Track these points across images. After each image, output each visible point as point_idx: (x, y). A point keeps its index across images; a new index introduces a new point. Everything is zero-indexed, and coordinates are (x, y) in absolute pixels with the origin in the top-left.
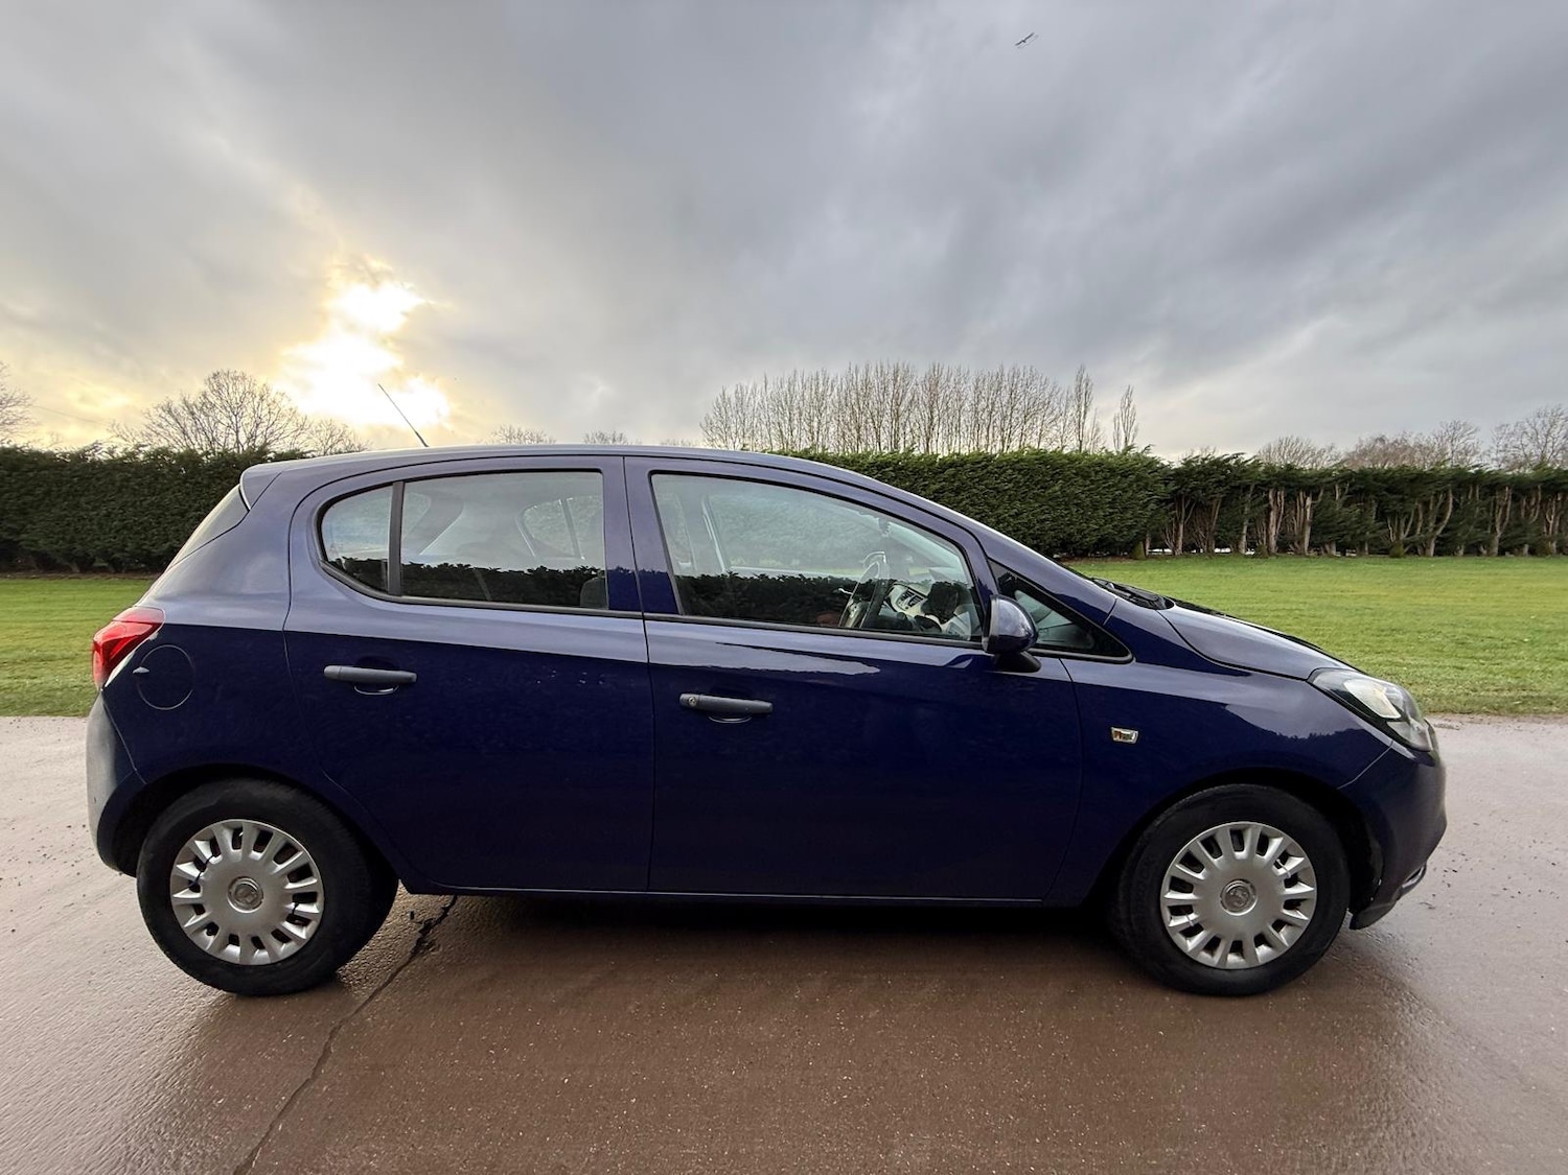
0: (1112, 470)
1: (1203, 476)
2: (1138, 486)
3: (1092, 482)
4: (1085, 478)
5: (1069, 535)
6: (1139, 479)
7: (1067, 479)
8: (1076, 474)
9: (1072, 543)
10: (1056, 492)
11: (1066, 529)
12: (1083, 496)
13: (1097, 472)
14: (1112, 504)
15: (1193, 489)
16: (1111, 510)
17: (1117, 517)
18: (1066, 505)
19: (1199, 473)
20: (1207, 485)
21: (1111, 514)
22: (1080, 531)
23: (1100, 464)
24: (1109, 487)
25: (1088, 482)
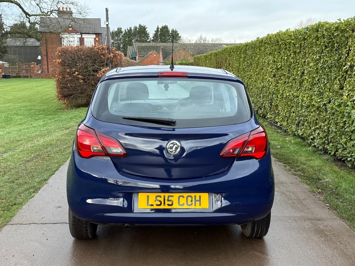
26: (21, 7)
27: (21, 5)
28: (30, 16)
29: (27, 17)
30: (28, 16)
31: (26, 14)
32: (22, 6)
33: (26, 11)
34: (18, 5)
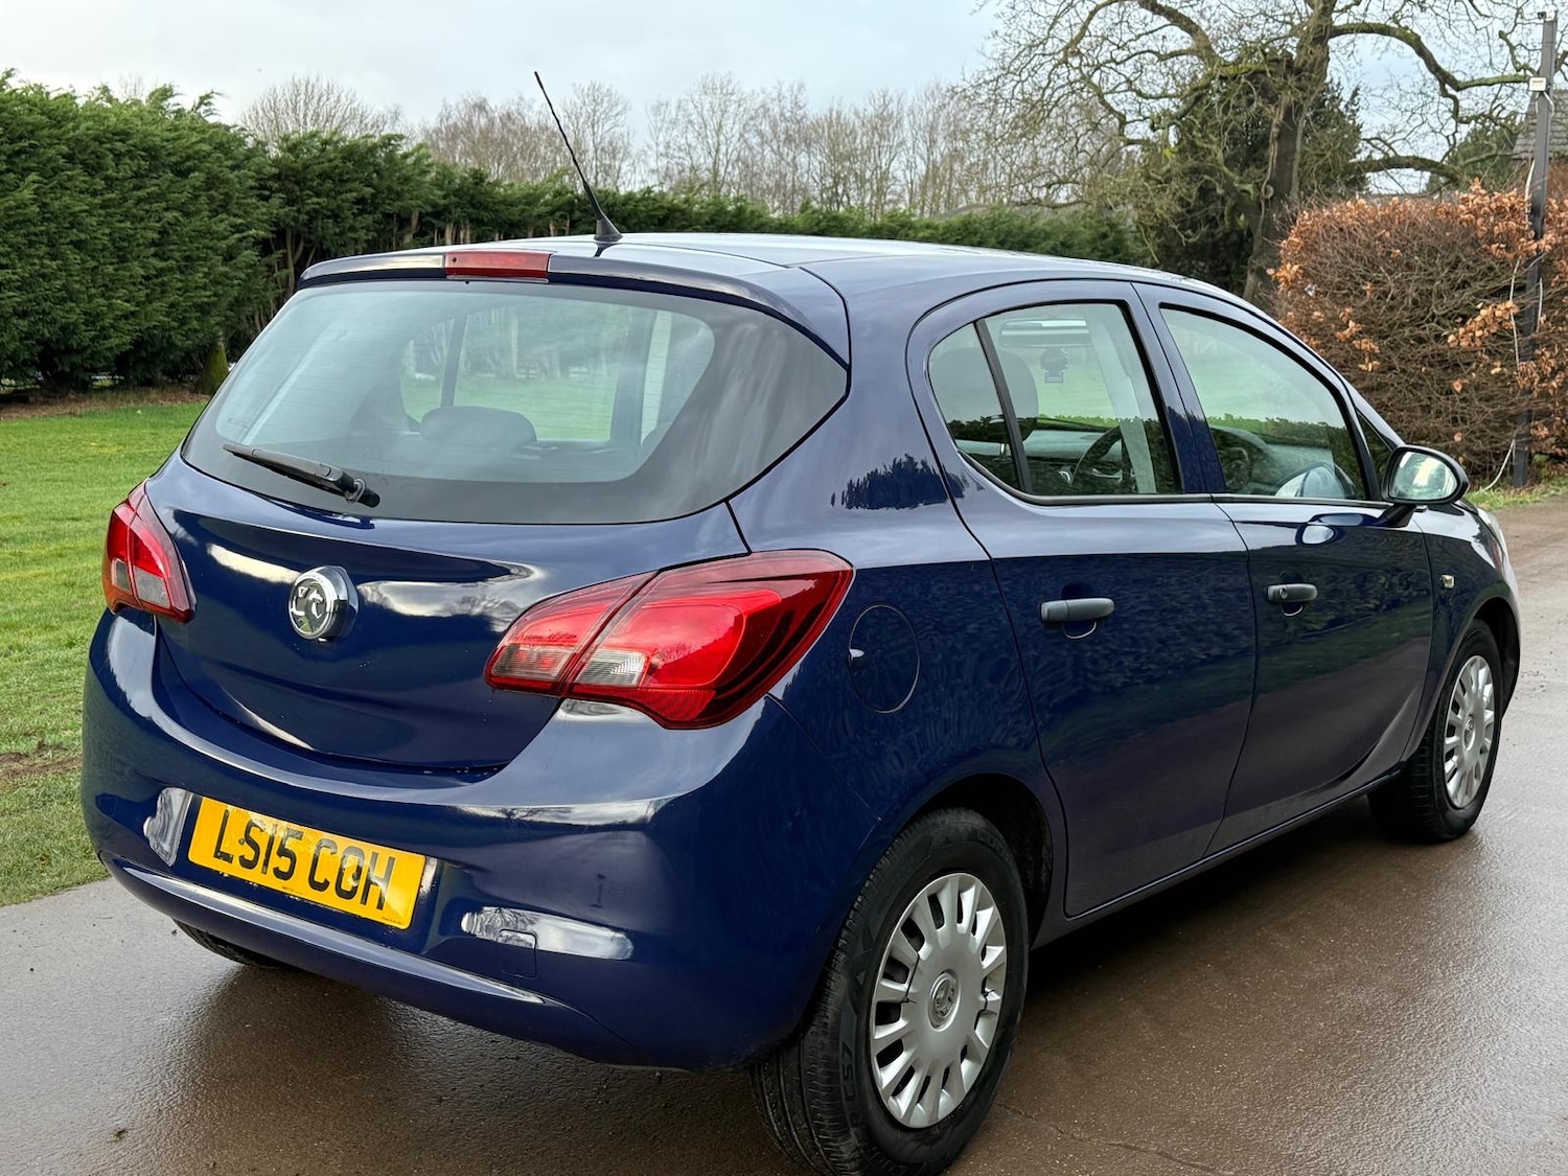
0: (152, 153)
1: (329, 184)
2: (211, 199)
3: (110, 183)
4: (92, 169)
5: (63, 328)
6: (212, 182)
7: (49, 171)
8: (70, 158)
9: (69, 351)
10: (23, 205)
11: (58, 313)
12: (93, 221)
13: (118, 156)
14: (160, 245)
15: (313, 215)
16: (163, 264)
17: (175, 280)
18: (51, 244)
19: (324, 176)
20: (339, 207)
21: (161, 272)
22: (92, 318)
23: (124, 135)
24: (150, 198)
25: (100, 184)
26: (1421, 51)
27: (1423, 40)
28: (1458, 87)
29: (1445, 94)
30: (1452, 92)
31: (1444, 78)
32: (1426, 45)
33: (1444, 66)
34: (1410, 44)
